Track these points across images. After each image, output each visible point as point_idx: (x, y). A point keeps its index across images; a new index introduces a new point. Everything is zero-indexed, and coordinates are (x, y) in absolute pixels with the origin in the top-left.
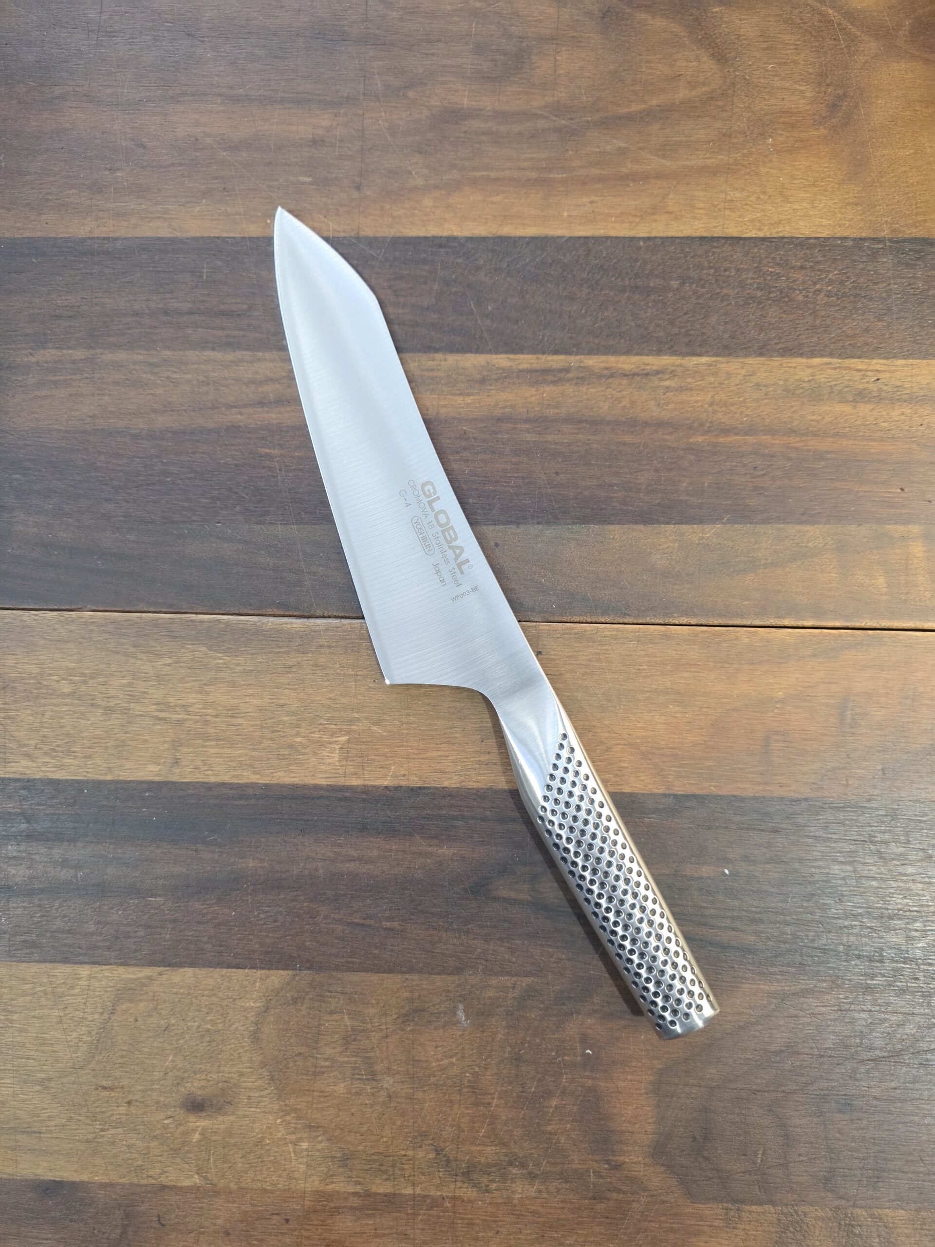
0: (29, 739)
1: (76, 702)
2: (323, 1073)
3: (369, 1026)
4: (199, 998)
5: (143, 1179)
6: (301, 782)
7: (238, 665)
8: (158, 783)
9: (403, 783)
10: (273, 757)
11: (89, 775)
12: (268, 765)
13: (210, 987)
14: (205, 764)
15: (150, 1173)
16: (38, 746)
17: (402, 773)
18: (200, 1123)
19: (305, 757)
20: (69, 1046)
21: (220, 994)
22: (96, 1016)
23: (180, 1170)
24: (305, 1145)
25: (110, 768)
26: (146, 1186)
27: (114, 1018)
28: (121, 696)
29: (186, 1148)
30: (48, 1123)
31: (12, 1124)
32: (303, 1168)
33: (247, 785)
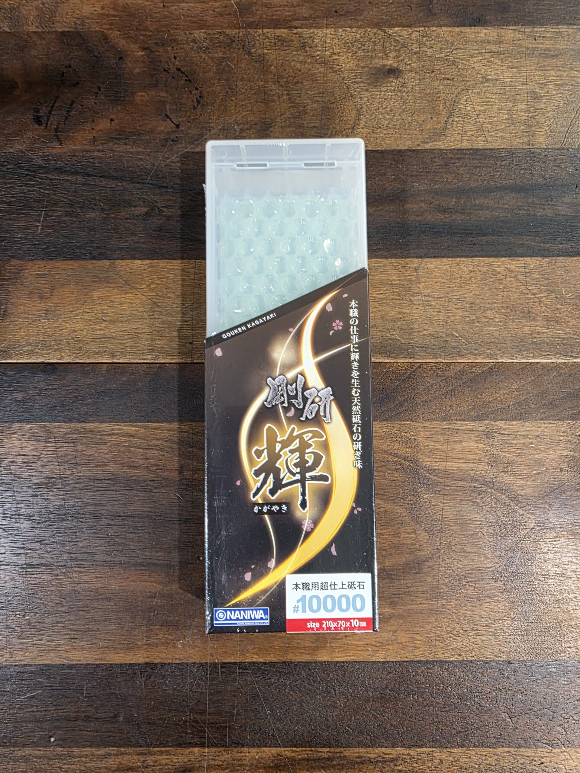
0: (511, 281)
1: (483, 305)
2: (318, 93)
3: (292, 120)
4: (394, 133)
5: (422, 30)
7: (380, 331)
8: (426, 257)
13: (388, 139)
14: (398, 269)
15: (418, 33)
16: (504, 277)
18: (390, 62)
20: (472, 101)
21: (382, 135)
22: (456, 119)
23: (400, 36)
24: (328, 53)
25: (458, 265)
26: (420, 27)
27: (446, 119)
28: (454, 310)
29: (397, 48)
30: (481, 58)
31: (502, 56)
32: (328, 41)
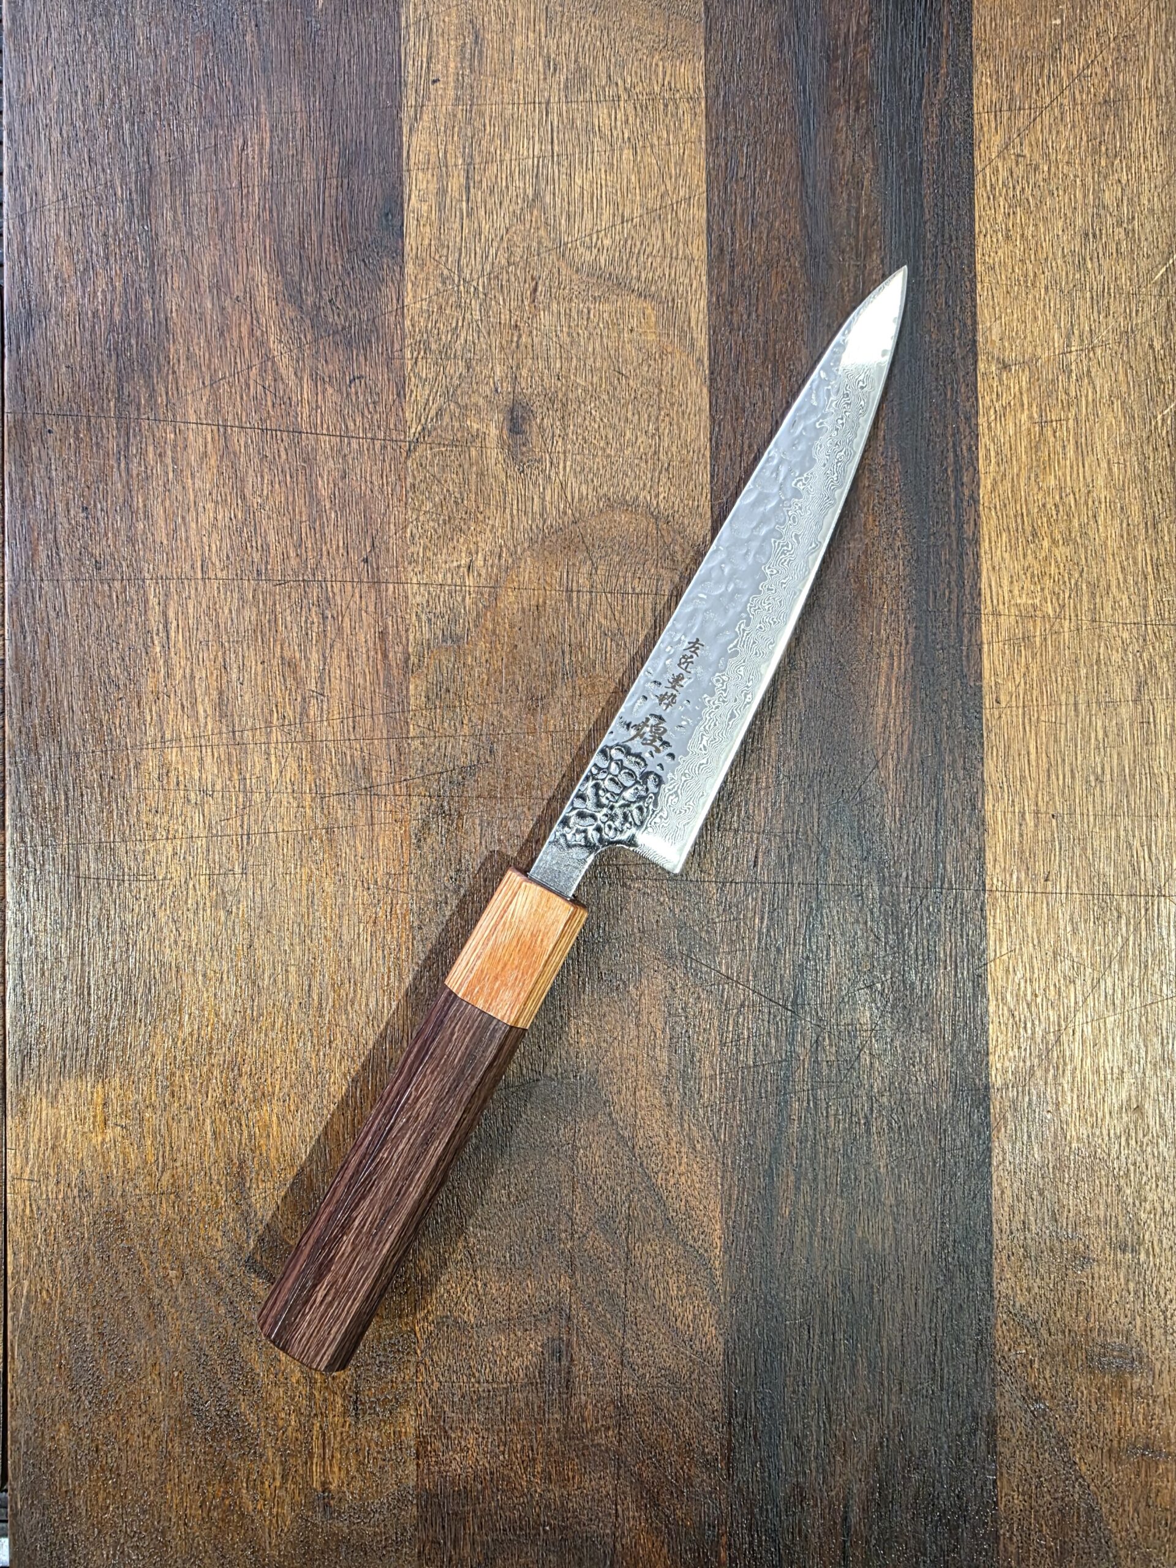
5: (412, 352)
6: (982, 551)
8: (974, 342)
9: (987, 702)
10: (1018, 508)
11: (982, 236)
12: (1007, 502)
13: (683, 435)
14: (1005, 409)
15: (419, 363)
16: (1021, 160)
17: (1002, 698)
18: (493, 429)
19: (1021, 553)
20: (591, 235)
21: (674, 449)
22: (635, 272)
23: (426, 405)
26: (403, 358)
29: (457, 412)
30: (482, 212)
31: (477, 160)
32: (438, 578)
33: (976, 471)
